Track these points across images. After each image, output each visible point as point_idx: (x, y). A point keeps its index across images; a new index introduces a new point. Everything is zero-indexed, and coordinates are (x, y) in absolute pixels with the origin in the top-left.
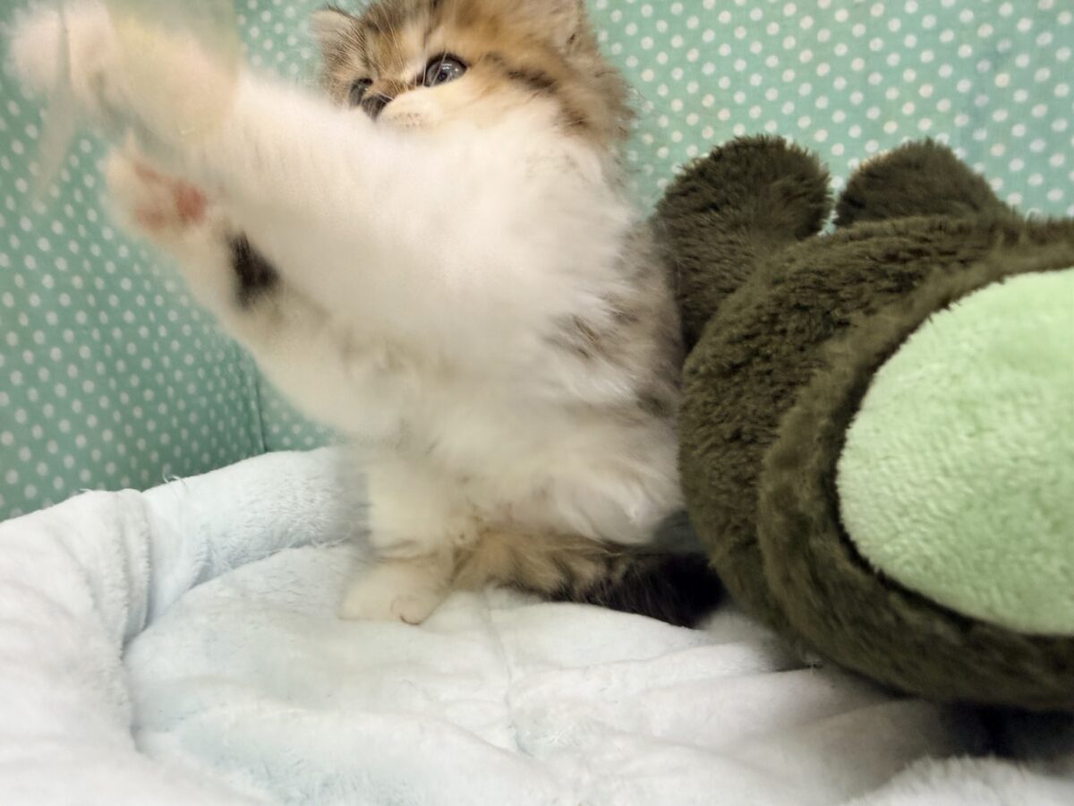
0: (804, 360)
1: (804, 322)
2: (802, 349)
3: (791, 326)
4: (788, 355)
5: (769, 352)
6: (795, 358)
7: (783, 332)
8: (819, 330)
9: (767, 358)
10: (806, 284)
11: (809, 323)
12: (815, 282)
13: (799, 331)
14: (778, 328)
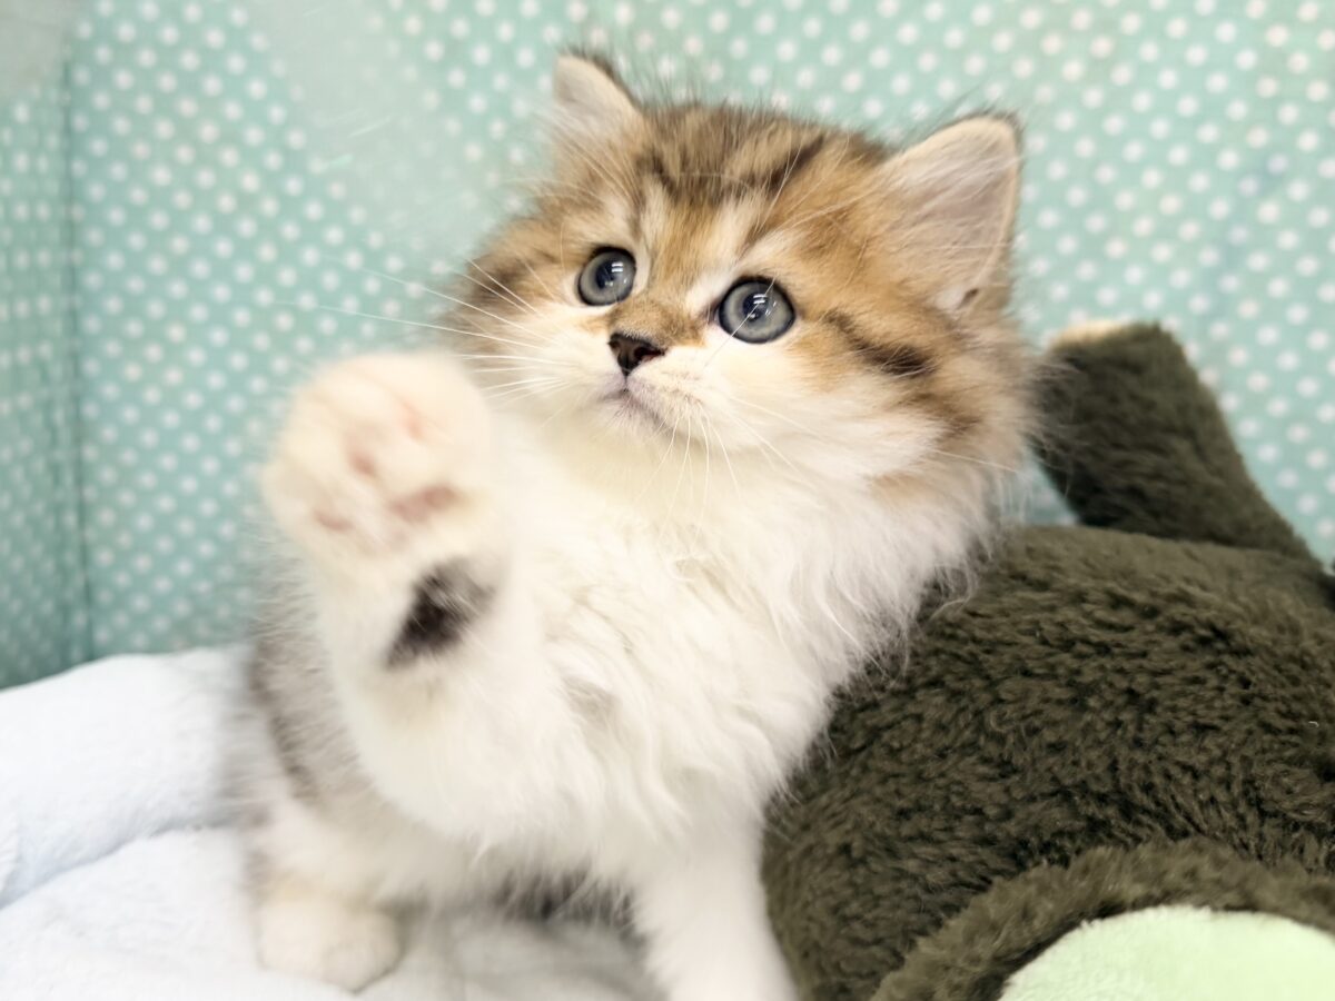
0: (942, 775)
1: (949, 716)
2: (942, 755)
3: (931, 714)
4: (924, 759)
5: (896, 745)
6: (931, 768)
7: (919, 718)
8: (967, 734)
9: (893, 753)
10: (961, 652)
11: (955, 717)
12: (972, 654)
13: (941, 728)
14: (911, 709)
